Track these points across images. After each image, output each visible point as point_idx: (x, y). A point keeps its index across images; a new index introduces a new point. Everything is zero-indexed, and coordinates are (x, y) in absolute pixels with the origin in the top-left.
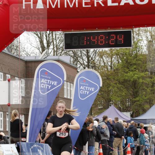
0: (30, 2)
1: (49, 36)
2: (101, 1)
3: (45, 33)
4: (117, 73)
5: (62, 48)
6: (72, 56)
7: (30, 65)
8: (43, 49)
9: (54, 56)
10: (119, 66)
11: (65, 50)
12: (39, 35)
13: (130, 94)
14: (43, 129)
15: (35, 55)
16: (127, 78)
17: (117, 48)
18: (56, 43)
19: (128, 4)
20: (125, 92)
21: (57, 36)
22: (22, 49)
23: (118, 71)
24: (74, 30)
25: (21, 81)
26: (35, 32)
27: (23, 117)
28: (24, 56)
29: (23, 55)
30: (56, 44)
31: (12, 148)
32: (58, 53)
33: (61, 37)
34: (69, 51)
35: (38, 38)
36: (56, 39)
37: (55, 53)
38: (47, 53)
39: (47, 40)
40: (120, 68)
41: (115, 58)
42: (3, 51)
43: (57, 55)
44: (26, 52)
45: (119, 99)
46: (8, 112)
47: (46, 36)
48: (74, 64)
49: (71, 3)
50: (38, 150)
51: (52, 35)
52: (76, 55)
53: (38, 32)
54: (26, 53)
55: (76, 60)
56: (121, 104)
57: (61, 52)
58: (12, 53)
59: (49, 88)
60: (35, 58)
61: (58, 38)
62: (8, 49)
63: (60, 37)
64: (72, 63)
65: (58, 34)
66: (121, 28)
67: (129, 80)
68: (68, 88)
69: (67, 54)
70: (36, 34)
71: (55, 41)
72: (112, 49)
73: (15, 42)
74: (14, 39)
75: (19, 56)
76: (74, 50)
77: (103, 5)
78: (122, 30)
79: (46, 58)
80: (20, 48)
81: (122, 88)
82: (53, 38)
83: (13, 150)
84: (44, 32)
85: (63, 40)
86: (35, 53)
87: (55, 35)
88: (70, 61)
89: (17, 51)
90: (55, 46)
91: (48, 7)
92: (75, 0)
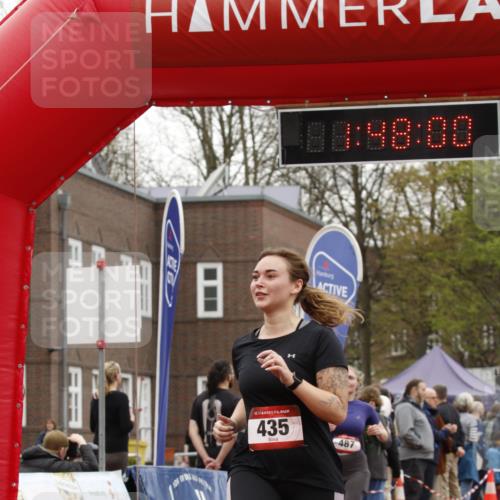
0: (170, 10)
1: (230, 122)
2: (400, 9)
3: (217, 110)
4: (453, 240)
5: (274, 162)
6: (304, 187)
8: (212, 162)
9: (246, 187)
10: (459, 218)
11: (281, 166)
12: (199, 118)
13: (495, 308)
14: (208, 422)
15: (186, 184)
16: (482, 257)
17: (450, 160)
18: (254, 143)
19: (488, 16)
20: (479, 303)
21: (257, 122)
22: (142, 163)
23: (455, 233)
24: (311, 102)
25: (141, 268)
26: (184, 108)
27: (146, 385)
28: (151, 189)
29: (145, 185)
30: (254, 147)
31: (109, 483)
32: (259, 175)
33: (270, 123)
34: (295, 171)
35: (195, 129)
36: (252, 132)
37: (251, 176)
38: (223, 176)
39: (223, 133)
40: (461, 225)
41: (444, 193)
42: (81, 170)
43: (256, 183)
44: (156, 173)
45: (457, 325)
46: (97, 368)
47: (221, 121)
48: (312, 211)
49: (302, 15)
50: (197, 491)
51: (241, 118)
52: (320, 183)
53: (194, 108)
54: (154, 176)
55: (317, 199)
56: (465, 343)
57: (270, 175)
58: (111, 176)
60: (186, 193)
61: (260, 128)
62: (96, 164)
63: (266, 123)
64: (305, 209)
65: (261, 113)
66: (465, 95)
67: (490, 263)
69: (289, 178)
70: (189, 116)
71: (249, 137)
72: (434, 163)
73: (122, 140)
74: (118, 133)
75: (133, 186)
76: (313, 168)
77: (405, 21)
78: (468, 100)
79: (220, 195)
80: (138, 160)
81: (466, 291)
82: (242, 128)
83: (113, 491)
84: (214, 109)
85: (277, 134)
86: (186, 176)
87: (251, 116)
88: (300, 204)
89: (128, 171)
90: (249, 155)
91: (227, 27)
92: (316, 6)
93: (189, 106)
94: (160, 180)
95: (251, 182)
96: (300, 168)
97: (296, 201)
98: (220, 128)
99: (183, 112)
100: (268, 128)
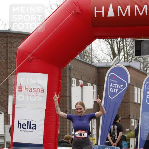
1: (120, 43)
5: (133, 55)
7: (101, 71)
8: (114, 55)
9: (124, 63)
11: (135, 56)
14: (113, 132)
18: (127, 49)
21: (128, 43)
22: (94, 56)
25: (93, 87)
27: (95, 121)
30: (127, 51)
32: (128, 59)
33: (131, 44)
34: (139, 58)
35: (109, 45)
36: (126, 46)
38: (118, 59)
39: (118, 47)
42: (76, 58)
47: (117, 43)
51: (123, 42)
53: (109, 39)
54: (97, 59)
57: (132, 59)
59: (117, 92)
63: (130, 44)
64: (142, 69)
65: (129, 41)
68: (138, 93)
70: (107, 41)
75: (91, 62)
80: (93, 55)
82: (123, 45)
84: (115, 39)
87: (126, 42)
88: (140, 68)
90: (125, 53)
92: (145, 9)
95: (126, 61)
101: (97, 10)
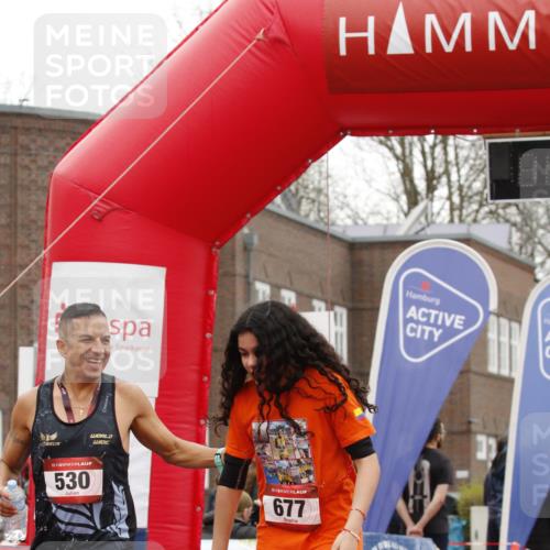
0: (366, 31)
1: (432, 154)
3: (419, 140)
5: (482, 197)
6: (514, 225)
7: (365, 255)
8: (413, 198)
9: (451, 225)
11: (490, 201)
12: (399, 150)
14: (415, 485)
15: (385, 222)
18: (459, 176)
24: (522, 131)
25: (335, 315)
26: (382, 138)
28: (346, 226)
29: (339, 222)
30: (459, 181)
32: (464, 212)
33: (477, 154)
34: (504, 208)
35: (394, 160)
36: (457, 164)
37: (456, 213)
38: (425, 213)
39: (425, 166)
42: (270, 207)
43: (461, 221)
44: (352, 210)
47: (423, 153)
48: (524, 250)
51: (445, 148)
52: (531, 220)
53: (393, 138)
54: (350, 213)
55: (528, 238)
57: (477, 211)
58: (302, 213)
59: (436, 339)
60: (385, 231)
61: (466, 160)
62: (285, 199)
63: (473, 155)
64: (517, 248)
65: (467, 144)
68: (502, 339)
69: (499, 215)
70: (387, 146)
71: (453, 170)
73: (313, 173)
74: (309, 165)
75: (327, 224)
76: (524, 204)
79: (423, 233)
80: (331, 196)
82: (446, 160)
84: (415, 138)
85: (485, 166)
86: (384, 211)
87: (456, 147)
88: (510, 243)
89: (321, 207)
90: (453, 190)
91: (429, 49)
92: (527, 25)
93: (387, 135)
94: (355, 217)
95: (456, 220)
96: (510, 205)
97: (506, 240)
98: (421, 159)
99: (381, 142)
100: (475, 160)
101: (348, 31)
